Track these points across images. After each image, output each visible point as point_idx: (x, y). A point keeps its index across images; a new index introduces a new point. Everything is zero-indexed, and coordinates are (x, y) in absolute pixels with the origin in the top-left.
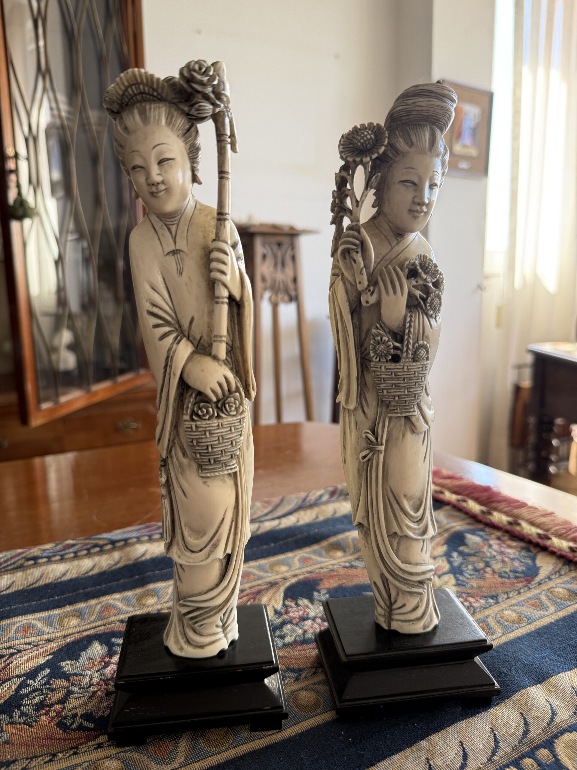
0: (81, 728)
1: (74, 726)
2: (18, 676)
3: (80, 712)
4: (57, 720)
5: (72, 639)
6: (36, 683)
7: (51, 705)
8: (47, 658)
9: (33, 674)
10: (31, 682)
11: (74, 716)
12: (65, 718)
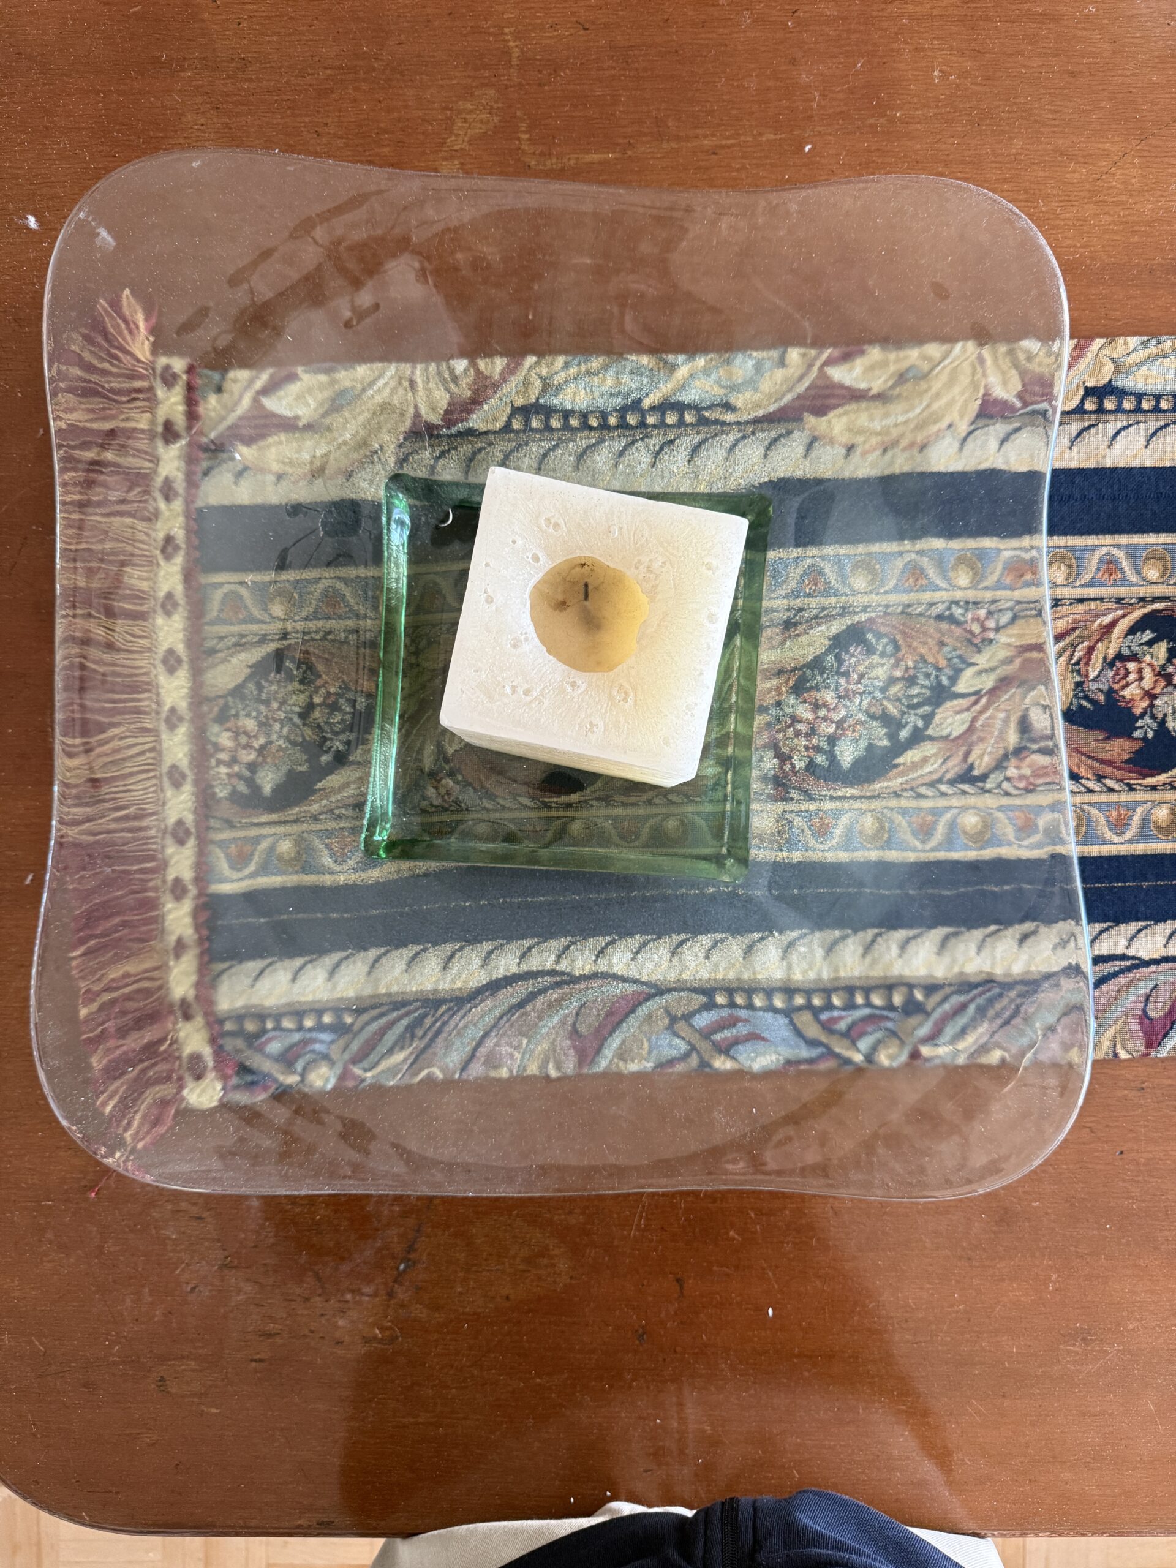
0: (879, 636)
1: (885, 640)
2: (931, 738)
3: (876, 659)
4: (900, 654)
5: (872, 787)
6: (914, 720)
7: (902, 678)
8: (900, 760)
9: (918, 737)
10: (920, 724)
11: (883, 655)
12: (892, 655)
